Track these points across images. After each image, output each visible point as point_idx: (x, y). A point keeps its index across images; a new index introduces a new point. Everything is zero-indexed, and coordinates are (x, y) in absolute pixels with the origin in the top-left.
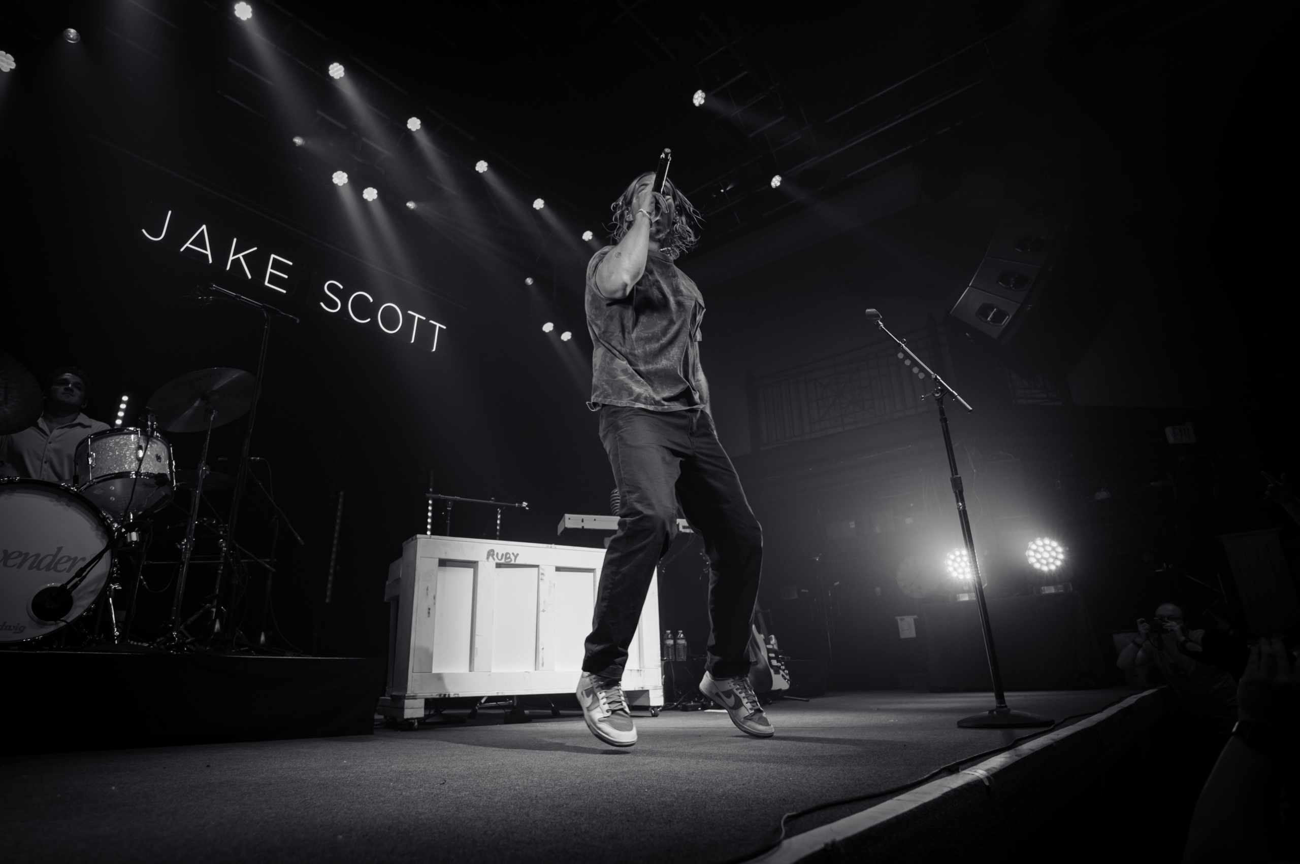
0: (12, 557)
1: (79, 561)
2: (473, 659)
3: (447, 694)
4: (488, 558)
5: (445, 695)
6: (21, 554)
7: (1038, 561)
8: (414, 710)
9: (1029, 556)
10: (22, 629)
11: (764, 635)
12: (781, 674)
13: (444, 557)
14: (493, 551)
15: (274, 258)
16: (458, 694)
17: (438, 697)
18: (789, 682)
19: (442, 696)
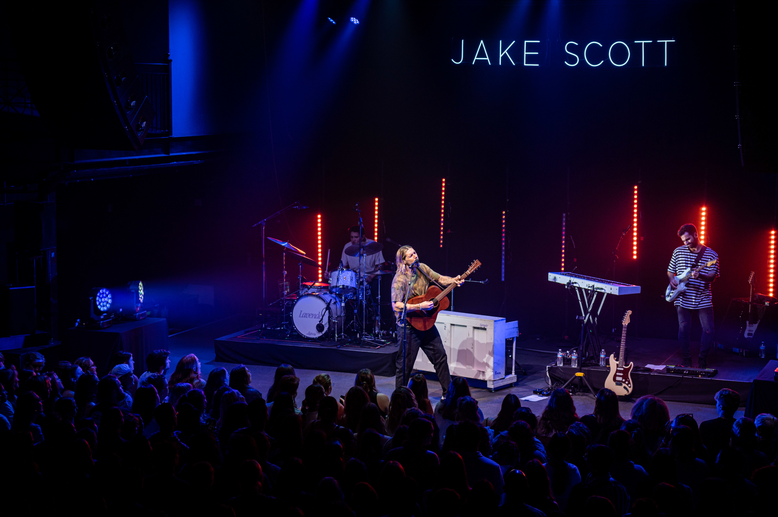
0: (310, 315)
15: (526, 43)
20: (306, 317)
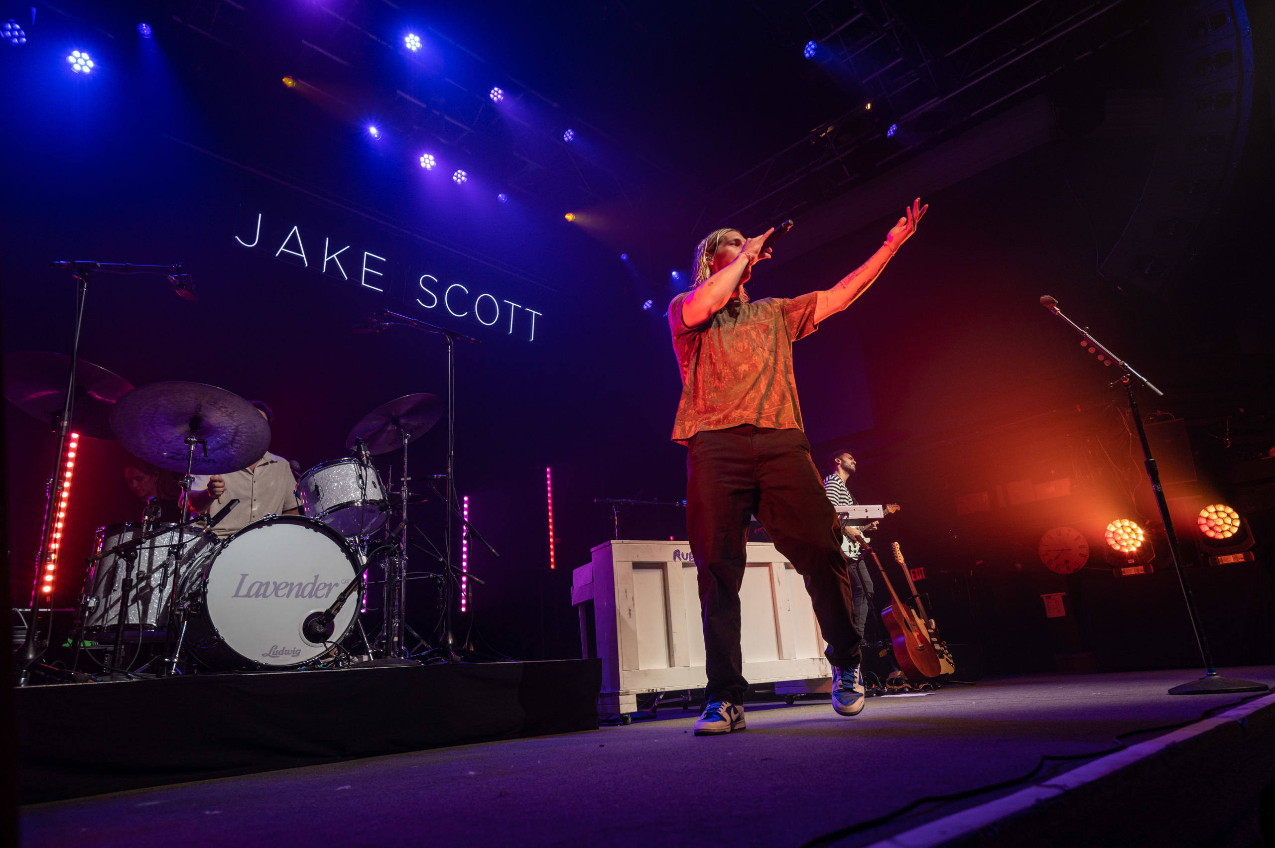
0: (281, 587)
1: (333, 586)
2: (673, 656)
3: (655, 689)
4: (675, 559)
5: (653, 690)
6: (287, 584)
7: (1211, 528)
8: (628, 705)
9: (1201, 524)
10: (298, 652)
11: (925, 620)
12: (945, 658)
13: (636, 560)
14: (678, 551)
15: (367, 255)
16: (664, 689)
17: (647, 692)
18: (954, 666)
19: (651, 691)
20: (264, 596)
